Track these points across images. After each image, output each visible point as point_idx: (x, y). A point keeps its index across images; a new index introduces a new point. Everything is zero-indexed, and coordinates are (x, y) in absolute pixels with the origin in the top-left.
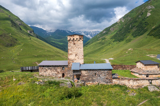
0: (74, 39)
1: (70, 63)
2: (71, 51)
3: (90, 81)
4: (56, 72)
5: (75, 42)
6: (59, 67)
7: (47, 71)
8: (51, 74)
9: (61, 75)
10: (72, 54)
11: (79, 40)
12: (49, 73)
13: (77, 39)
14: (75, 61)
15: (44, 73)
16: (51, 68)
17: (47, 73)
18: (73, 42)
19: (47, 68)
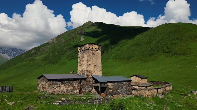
0: (93, 48)
1: (89, 75)
2: (90, 61)
3: (115, 94)
4: (72, 88)
5: (94, 51)
6: (76, 81)
7: (60, 86)
8: (65, 90)
9: (77, 91)
10: (91, 65)
11: (98, 51)
12: (63, 89)
13: (96, 48)
14: (93, 73)
15: (55, 90)
16: (65, 82)
17: (60, 90)
18: (91, 52)
19: (59, 83)
